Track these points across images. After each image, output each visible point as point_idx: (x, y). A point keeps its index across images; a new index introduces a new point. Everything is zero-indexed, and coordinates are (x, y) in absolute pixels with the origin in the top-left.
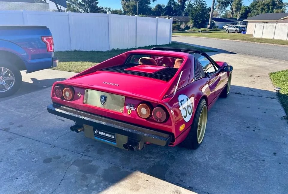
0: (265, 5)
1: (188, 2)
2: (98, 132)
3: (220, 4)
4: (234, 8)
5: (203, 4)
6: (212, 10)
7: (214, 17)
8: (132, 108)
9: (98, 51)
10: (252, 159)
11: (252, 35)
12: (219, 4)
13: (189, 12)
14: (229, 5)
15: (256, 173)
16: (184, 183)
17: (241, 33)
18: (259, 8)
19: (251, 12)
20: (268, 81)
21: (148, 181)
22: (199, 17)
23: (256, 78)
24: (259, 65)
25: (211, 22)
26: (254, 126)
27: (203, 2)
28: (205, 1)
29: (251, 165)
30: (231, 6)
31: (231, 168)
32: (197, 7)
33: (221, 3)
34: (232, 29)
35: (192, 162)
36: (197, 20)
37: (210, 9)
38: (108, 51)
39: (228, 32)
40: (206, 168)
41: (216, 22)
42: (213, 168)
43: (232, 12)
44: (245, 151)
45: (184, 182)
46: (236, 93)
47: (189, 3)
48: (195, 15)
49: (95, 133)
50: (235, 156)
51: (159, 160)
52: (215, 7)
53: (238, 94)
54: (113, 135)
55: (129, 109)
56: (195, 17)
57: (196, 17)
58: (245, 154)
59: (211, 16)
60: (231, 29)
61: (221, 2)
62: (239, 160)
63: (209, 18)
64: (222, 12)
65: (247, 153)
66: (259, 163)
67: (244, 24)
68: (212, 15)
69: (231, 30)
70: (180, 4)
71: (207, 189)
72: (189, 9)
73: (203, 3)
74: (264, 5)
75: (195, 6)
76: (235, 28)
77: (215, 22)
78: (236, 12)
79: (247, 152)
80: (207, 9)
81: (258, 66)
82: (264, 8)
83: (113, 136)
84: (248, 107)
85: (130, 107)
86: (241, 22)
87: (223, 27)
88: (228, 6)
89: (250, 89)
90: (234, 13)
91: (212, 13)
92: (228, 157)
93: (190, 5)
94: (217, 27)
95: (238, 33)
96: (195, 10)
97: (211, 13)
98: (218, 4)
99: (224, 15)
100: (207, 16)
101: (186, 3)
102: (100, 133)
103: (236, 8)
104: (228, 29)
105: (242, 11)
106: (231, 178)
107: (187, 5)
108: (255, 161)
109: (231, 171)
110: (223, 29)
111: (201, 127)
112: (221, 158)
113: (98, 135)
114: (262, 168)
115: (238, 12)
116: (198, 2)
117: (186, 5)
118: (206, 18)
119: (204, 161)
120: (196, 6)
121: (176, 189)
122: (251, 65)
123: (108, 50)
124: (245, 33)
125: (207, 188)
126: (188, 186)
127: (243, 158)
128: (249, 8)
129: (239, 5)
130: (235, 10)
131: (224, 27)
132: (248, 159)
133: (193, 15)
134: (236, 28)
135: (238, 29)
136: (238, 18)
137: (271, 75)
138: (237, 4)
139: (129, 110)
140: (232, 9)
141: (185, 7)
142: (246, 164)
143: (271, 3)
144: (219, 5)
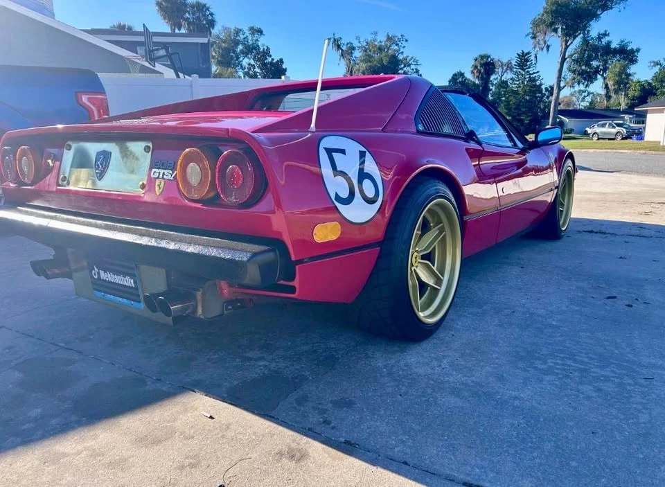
1: (496, 77)
2: (99, 273)
3: (575, 76)
4: (610, 83)
5: (533, 80)
6: (555, 92)
7: (561, 107)
8: (166, 172)
10: (608, 373)
11: (659, 142)
12: (572, 75)
13: (499, 98)
14: (599, 76)
15: (614, 412)
16: (333, 428)
17: (631, 138)
21: (211, 417)
22: (524, 110)
23: (657, 206)
25: (555, 118)
26: (633, 296)
27: (534, 73)
28: (538, 72)
29: (599, 390)
30: (605, 78)
31: (522, 395)
32: (520, 87)
33: (579, 74)
34: (607, 129)
35: (390, 374)
36: (519, 115)
37: (550, 91)
39: (599, 139)
40: (429, 391)
41: (567, 120)
42: (455, 392)
43: (607, 92)
44: (584, 351)
45: (333, 425)
46: (591, 232)
47: (499, 78)
48: (514, 103)
49: (92, 277)
50: (545, 363)
51: (282, 365)
52: (562, 84)
53: (596, 233)
54: (132, 276)
55: (158, 178)
56: (515, 109)
57: (518, 107)
58: (586, 360)
59: (555, 106)
60: (604, 130)
61: (579, 71)
62: (557, 374)
63: (550, 110)
64: (584, 98)
65: (591, 359)
66: (629, 384)
67: (638, 123)
68: (557, 103)
69: (605, 133)
70: (477, 82)
71: (408, 451)
72: (500, 92)
73: (534, 75)
75: (515, 84)
76: (614, 127)
77: (565, 119)
78: (616, 92)
79: (590, 355)
80: (544, 89)
83: (132, 281)
84: (621, 258)
85: (162, 171)
86: (631, 116)
87: (586, 131)
88: (596, 79)
89: (634, 224)
90: (612, 95)
91: (557, 98)
92: (521, 365)
93: (503, 84)
94: (571, 131)
95: (623, 139)
96: (516, 93)
97: (553, 99)
98: (569, 76)
99: (588, 104)
100: (545, 107)
101: (491, 79)
102: (103, 275)
103: (618, 83)
104: (597, 131)
105: (634, 92)
106: (511, 421)
107: (495, 82)
108: (617, 380)
109: (517, 403)
110: (586, 133)
111: (442, 280)
112: (494, 368)
113: (100, 282)
114: (638, 399)
115: (623, 93)
116: (522, 75)
117: (492, 84)
118: (543, 111)
119: (430, 371)
120: (518, 83)
121: (294, 445)
124: (642, 139)
125: (410, 447)
126: (342, 440)
127: (576, 371)
128: (650, 84)
129: (624, 76)
130: (613, 87)
131: (587, 129)
132: (593, 372)
133: (509, 105)
134: (618, 129)
135: (624, 130)
136: (623, 107)
138: (619, 74)
139: (157, 182)
140: (606, 87)
141: (491, 88)
142: (580, 387)
144: (574, 79)
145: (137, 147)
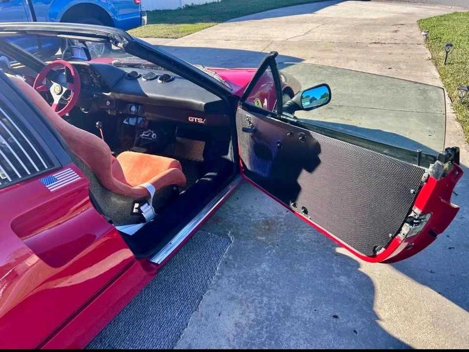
9: (165, 10)
20: (416, 28)
23: (400, 26)
24: (405, 11)
38: (180, 9)
46: (376, 43)
81: (403, 14)
122: (393, 12)
123: (180, 6)
137: (420, 22)
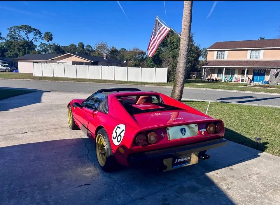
0: (21, 46)
11: (32, 74)
17: (13, 71)
18: (16, 48)
19: (7, 52)
34: (1, 67)
74: (19, 45)
76: (4, 66)
82: (20, 48)
83: (189, 158)
95: (9, 72)
124: (18, 72)
128: (4, 47)
135: (9, 68)
143: (25, 44)
145: (193, 126)
